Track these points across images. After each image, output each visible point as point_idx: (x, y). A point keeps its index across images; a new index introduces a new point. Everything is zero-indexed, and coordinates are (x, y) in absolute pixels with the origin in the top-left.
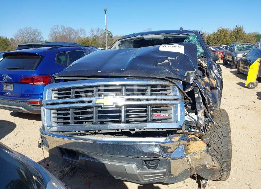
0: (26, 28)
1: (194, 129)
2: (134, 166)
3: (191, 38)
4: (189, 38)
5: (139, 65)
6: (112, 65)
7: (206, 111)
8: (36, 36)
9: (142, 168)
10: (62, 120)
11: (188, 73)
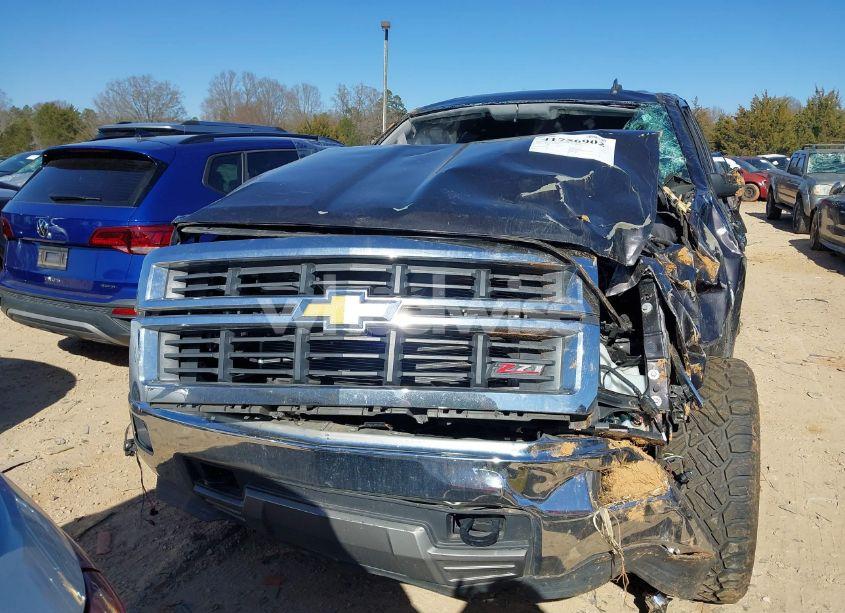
0: (134, 78)
1: (632, 419)
2: (418, 531)
3: (646, 118)
4: (640, 117)
5: (454, 195)
6: (369, 193)
7: (678, 364)
8: (163, 105)
9: (445, 540)
10: (193, 367)
11: (620, 231)
